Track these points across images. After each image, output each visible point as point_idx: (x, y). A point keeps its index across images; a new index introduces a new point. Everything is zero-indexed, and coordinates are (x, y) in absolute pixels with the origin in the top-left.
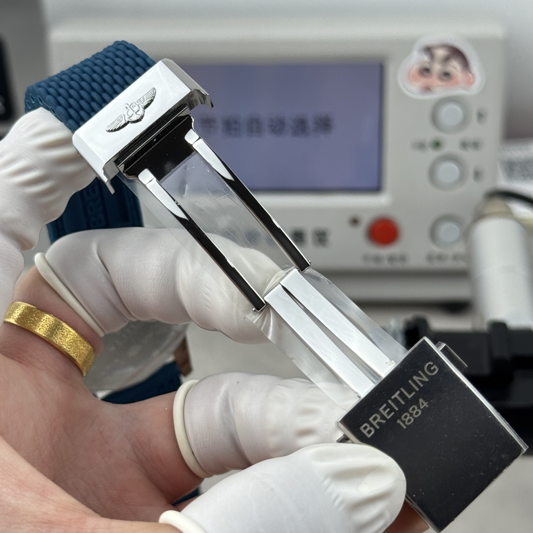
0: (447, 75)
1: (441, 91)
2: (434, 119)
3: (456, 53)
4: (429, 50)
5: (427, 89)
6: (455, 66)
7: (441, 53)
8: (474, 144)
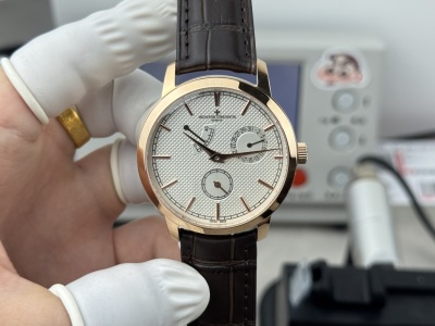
0: (344, 74)
1: (340, 84)
2: (335, 103)
3: (351, 60)
4: (333, 57)
5: (331, 83)
6: (350, 68)
7: (341, 59)
8: (360, 121)
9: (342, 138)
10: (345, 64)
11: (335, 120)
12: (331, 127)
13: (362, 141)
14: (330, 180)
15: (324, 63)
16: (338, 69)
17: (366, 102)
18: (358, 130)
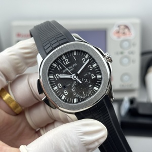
0: (124, 33)
1: (123, 38)
3: (126, 27)
4: (119, 26)
5: (119, 37)
7: (122, 27)
8: (132, 53)
9: (125, 61)
10: (124, 29)
11: (122, 53)
12: (120, 56)
13: (133, 61)
14: (122, 79)
15: (116, 29)
16: (121, 31)
17: (134, 45)
18: (132, 57)
